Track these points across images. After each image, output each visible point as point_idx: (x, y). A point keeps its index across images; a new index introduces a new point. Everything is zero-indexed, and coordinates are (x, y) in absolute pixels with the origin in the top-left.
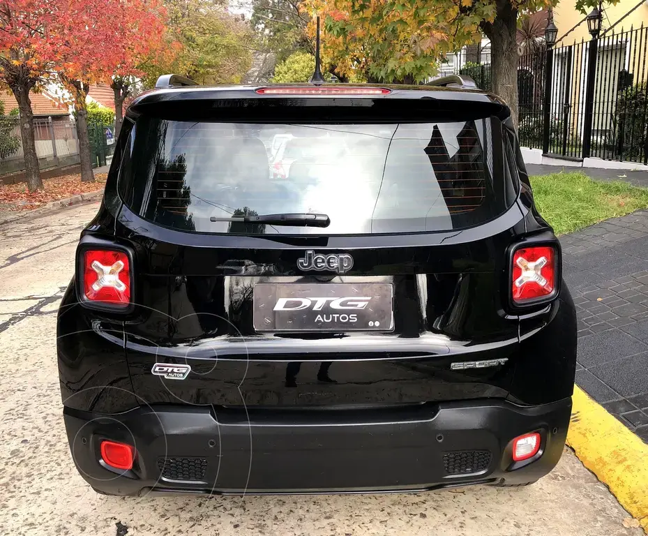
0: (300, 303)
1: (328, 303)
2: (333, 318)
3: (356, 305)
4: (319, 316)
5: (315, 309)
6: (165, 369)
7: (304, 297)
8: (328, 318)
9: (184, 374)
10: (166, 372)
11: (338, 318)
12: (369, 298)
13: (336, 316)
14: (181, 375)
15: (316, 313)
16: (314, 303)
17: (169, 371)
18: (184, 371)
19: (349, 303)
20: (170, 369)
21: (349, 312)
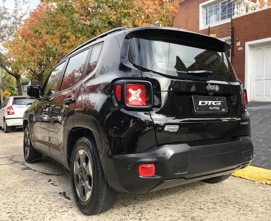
0: (205, 103)
1: (212, 103)
3: (218, 104)
4: (210, 107)
5: (209, 105)
6: (170, 128)
7: (205, 100)
9: (176, 129)
10: (170, 129)
12: (221, 102)
13: (214, 107)
14: (176, 130)
16: (208, 103)
17: (171, 128)
18: (176, 128)
19: (217, 103)
20: (172, 128)
21: (217, 106)
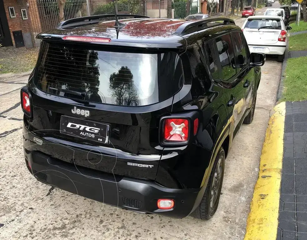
0: (75, 126)
1: (85, 128)
2: (86, 134)
3: (94, 131)
4: (82, 132)
5: (80, 129)
6: (37, 140)
7: (77, 124)
8: (85, 134)
11: (88, 134)
12: (99, 129)
13: (87, 134)
15: (81, 131)
16: (80, 127)
18: (41, 142)
19: (92, 130)
21: (92, 133)
